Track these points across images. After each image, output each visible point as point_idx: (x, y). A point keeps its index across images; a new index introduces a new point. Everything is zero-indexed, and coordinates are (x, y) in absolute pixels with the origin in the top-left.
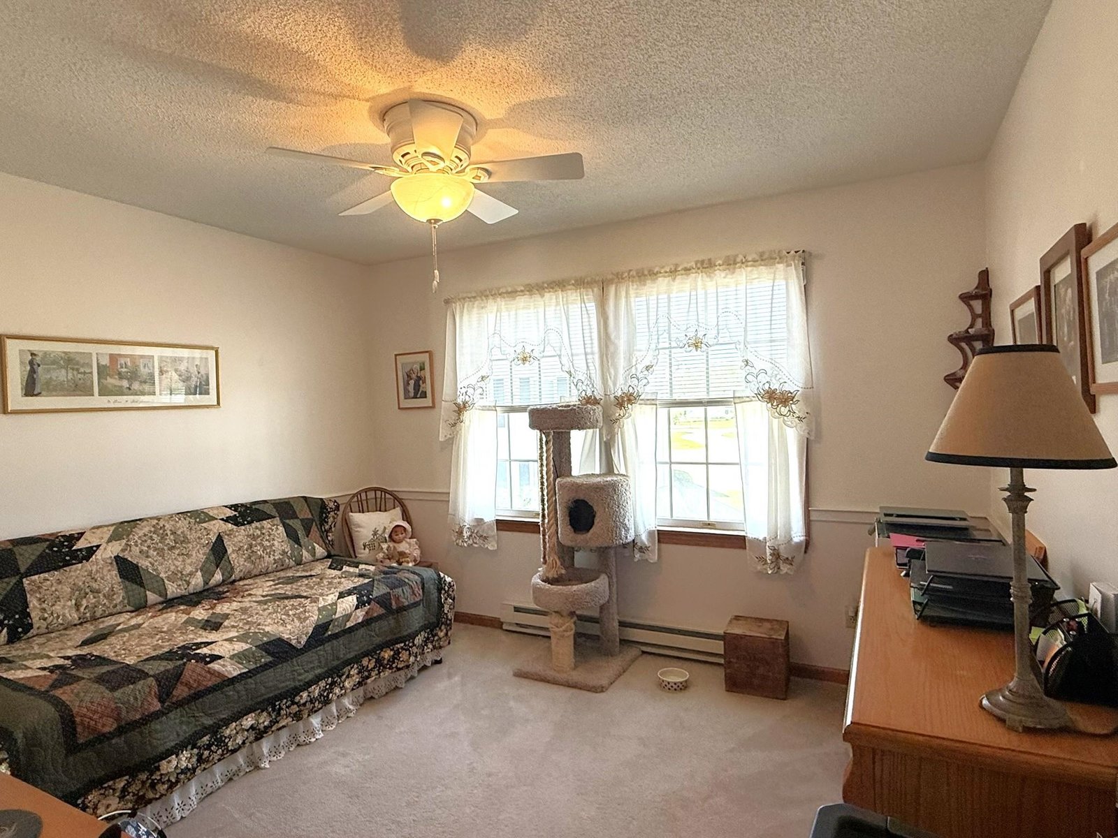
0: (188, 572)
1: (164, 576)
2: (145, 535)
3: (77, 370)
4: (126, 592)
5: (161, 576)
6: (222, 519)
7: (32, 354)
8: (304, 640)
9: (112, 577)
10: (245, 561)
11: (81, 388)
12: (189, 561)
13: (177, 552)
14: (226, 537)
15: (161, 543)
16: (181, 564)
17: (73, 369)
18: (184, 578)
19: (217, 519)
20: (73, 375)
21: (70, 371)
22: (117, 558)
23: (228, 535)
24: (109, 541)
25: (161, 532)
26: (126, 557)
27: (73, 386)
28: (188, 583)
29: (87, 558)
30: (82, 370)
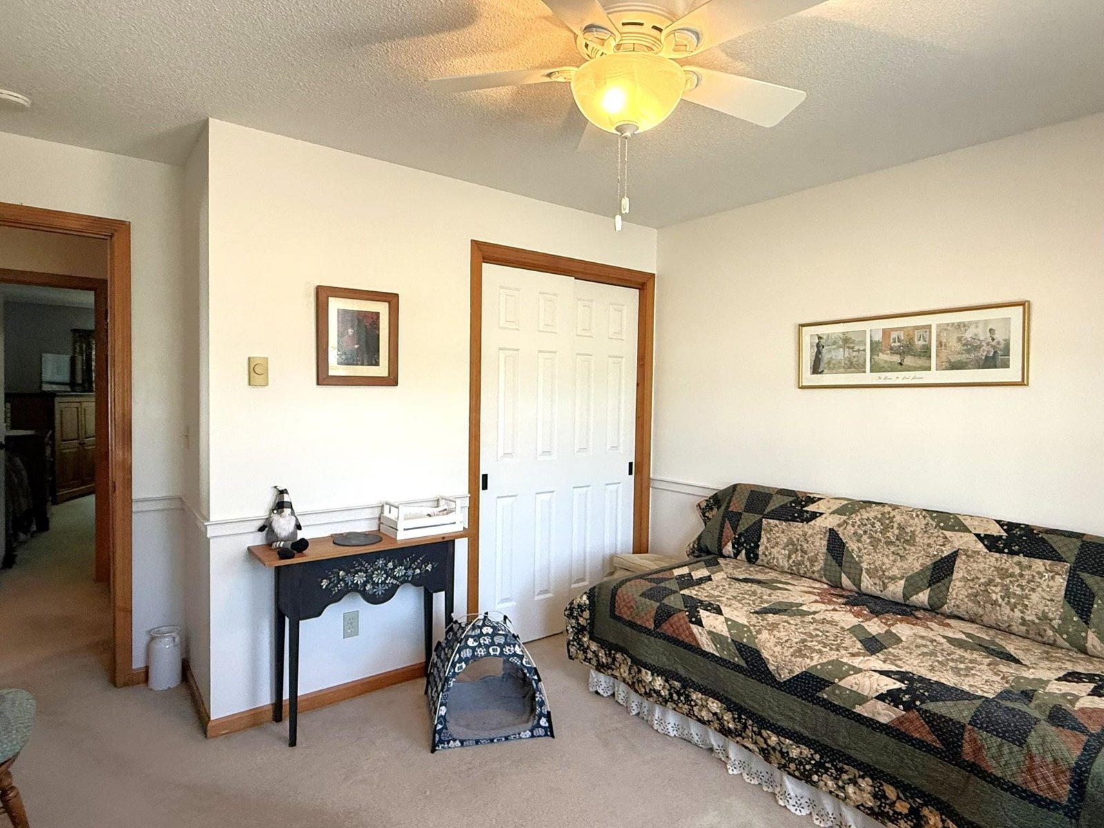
0: (890, 575)
1: (866, 567)
2: (868, 519)
3: (853, 348)
4: (825, 564)
5: (862, 564)
6: (978, 536)
7: (820, 338)
8: (785, 676)
9: (821, 544)
10: (967, 597)
11: (854, 366)
12: (899, 564)
13: (893, 549)
14: (964, 557)
15: (881, 533)
16: (889, 564)
17: (849, 348)
18: (884, 579)
19: (971, 532)
20: (849, 354)
21: (847, 350)
22: (831, 530)
23: (968, 556)
24: (833, 513)
25: (887, 522)
26: (839, 532)
27: (848, 363)
28: (885, 586)
29: (808, 520)
30: (856, 348)
